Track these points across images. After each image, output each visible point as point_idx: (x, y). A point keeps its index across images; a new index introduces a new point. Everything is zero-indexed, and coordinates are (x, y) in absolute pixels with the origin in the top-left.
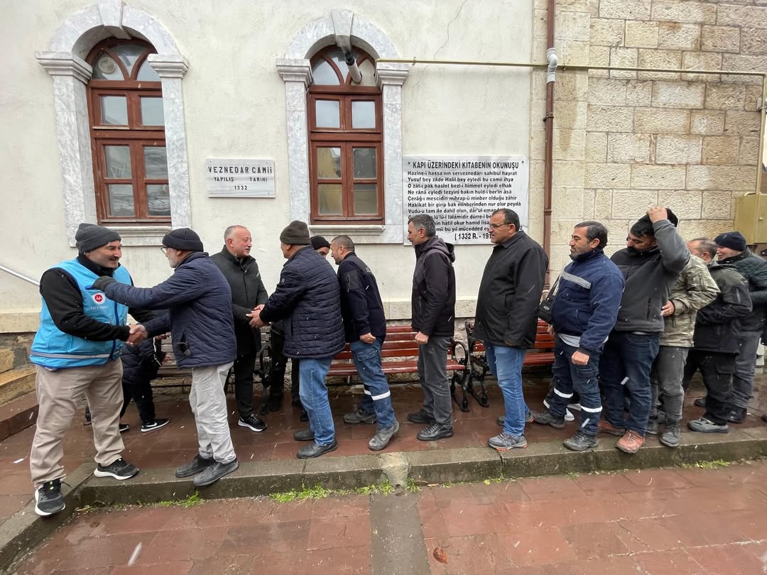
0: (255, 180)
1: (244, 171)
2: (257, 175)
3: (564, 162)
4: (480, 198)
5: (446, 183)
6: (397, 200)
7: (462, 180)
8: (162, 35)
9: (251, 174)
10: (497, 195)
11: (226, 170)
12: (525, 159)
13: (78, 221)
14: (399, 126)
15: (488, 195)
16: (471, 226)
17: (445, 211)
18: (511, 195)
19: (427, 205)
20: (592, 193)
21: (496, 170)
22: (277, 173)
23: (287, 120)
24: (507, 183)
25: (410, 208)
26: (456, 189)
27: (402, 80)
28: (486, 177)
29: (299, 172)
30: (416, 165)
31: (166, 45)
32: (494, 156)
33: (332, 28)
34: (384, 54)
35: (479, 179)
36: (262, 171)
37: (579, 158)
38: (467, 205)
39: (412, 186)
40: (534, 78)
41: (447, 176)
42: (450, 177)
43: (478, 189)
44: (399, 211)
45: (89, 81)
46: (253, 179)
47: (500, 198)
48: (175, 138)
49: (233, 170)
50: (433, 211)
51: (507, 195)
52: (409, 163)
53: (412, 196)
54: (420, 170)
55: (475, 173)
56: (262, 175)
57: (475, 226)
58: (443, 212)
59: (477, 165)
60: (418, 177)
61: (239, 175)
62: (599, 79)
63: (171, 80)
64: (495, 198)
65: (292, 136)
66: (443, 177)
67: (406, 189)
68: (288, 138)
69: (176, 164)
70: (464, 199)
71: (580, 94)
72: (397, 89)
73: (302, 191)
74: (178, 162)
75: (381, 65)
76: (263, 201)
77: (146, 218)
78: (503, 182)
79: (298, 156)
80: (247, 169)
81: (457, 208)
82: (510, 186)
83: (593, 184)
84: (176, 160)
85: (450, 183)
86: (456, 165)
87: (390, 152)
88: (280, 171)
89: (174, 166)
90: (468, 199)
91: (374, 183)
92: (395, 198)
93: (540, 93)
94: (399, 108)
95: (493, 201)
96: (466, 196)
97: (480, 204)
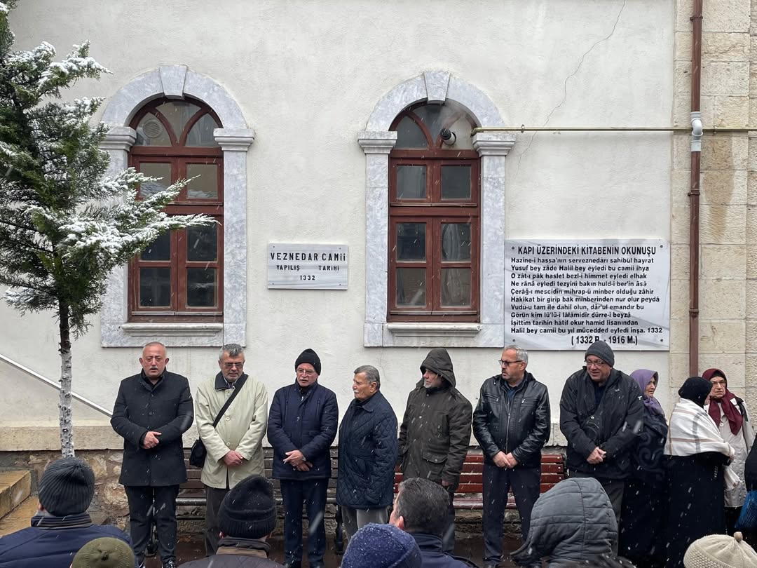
0: (324, 269)
1: (313, 258)
2: (327, 263)
3: (718, 247)
4: (605, 292)
5: (561, 272)
6: (497, 293)
7: (580, 269)
8: (229, 103)
9: (320, 262)
10: (628, 288)
11: (291, 257)
13: (115, 316)
14: (501, 204)
15: (616, 288)
16: (593, 327)
17: (559, 307)
18: (646, 288)
19: (536, 299)
21: (626, 256)
22: (351, 260)
23: (367, 198)
24: (640, 273)
25: (513, 303)
26: (573, 280)
27: (507, 151)
28: (612, 265)
29: (378, 259)
30: (523, 250)
31: (231, 115)
32: (623, 238)
33: (424, 91)
34: (485, 120)
35: (603, 268)
36: (333, 258)
37: (739, 241)
38: (588, 300)
39: (517, 276)
40: (675, 143)
41: (562, 264)
42: (566, 265)
43: (602, 280)
44: (499, 307)
45: (131, 147)
46: (322, 268)
47: (632, 292)
48: (235, 219)
49: (300, 257)
50: (543, 307)
51: (641, 288)
52: (513, 248)
53: (516, 288)
54: (527, 256)
55: (598, 261)
56: (333, 263)
57: (598, 327)
58: (556, 308)
59: (600, 251)
60: (524, 265)
61: (307, 263)
63: (235, 153)
64: (624, 292)
65: (371, 217)
66: (557, 265)
67: (509, 280)
68: (367, 219)
69: (233, 250)
70: (583, 292)
71: (737, 162)
72: (500, 160)
73: (381, 283)
74: (236, 247)
75: (481, 135)
76: (332, 293)
77: (185, 310)
78: (635, 272)
79: (378, 240)
80: (316, 256)
81: (574, 303)
82: (645, 277)
84: (234, 246)
85: (565, 272)
86: (574, 250)
87: (489, 235)
88: (354, 258)
89: (231, 252)
90: (589, 293)
91: (467, 267)
92: (494, 291)
94: (502, 182)
95: (621, 296)
96: (586, 288)
97: (605, 299)
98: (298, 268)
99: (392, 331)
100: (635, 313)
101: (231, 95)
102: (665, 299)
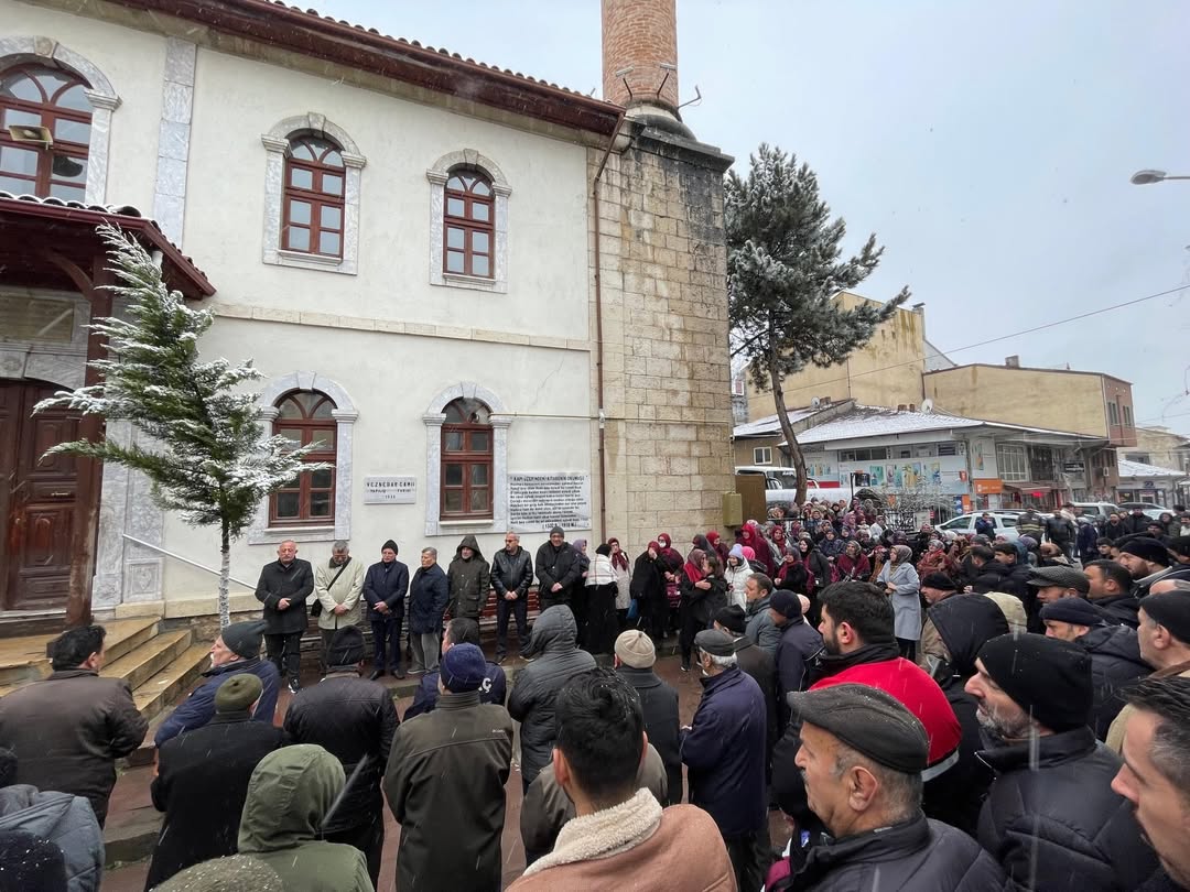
1: (394, 485)
2: (403, 488)
3: (613, 476)
4: (560, 500)
5: (537, 490)
6: (503, 502)
7: (547, 488)
8: (342, 395)
9: (398, 487)
10: (571, 498)
11: (380, 484)
12: (588, 473)
13: (260, 524)
14: (504, 454)
15: (565, 498)
16: (554, 519)
17: (536, 509)
18: (580, 497)
19: (524, 505)
20: (633, 494)
21: (570, 481)
22: (418, 485)
23: (428, 450)
24: (577, 490)
25: (512, 508)
26: (543, 494)
27: (508, 425)
28: (563, 486)
29: (434, 485)
30: (516, 479)
31: (344, 402)
32: (568, 472)
33: (462, 393)
34: (495, 409)
35: (558, 488)
36: (407, 485)
37: (623, 473)
38: (551, 504)
39: (514, 493)
40: (592, 424)
41: (537, 486)
42: (539, 486)
43: (558, 494)
44: (504, 510)
45: (275, 419)
46: (400, 491)
47: (573, 500)
48: (344, 463)
49: (386, 484)
50: (528, 509)
51: (577, 498)
52: (511, 478)
53: (513, 499)
54: (519, 482)
55: (556, 484)
56: (407, 487)
57: (556, 519)
58: (534, 510)
59: (556, 479)
60: (517, 487)
61: (390, 487)
62: (632, 423)
63: (345, 424)
64: (569, 500)
66: (535, 486)
67: (509, 495)
68: (428, 462)
69: (342, 481)
70: (549, 501)
71: (621, 434)
72: (504, 430)
73: (436, 499)
75: (494, 417)
76: (406, 505)
77: (309, 519)
78: (574, 489)
79: (434, 474)
80: (396, 484)
81: (544, 507)
82: (579, 492)
83: (633, 488)
85: (539, 490)
86: (543, 478)
87: (498, 470)
88: (420, 485)
89: (341, 483)
90: (552, 501)
91: (486, 489)
92: (501, 501)
93: (597, 433)
94: (505, 442)
95: (568, 502)
96: (550, 499)
97: (560, 504)
98: (384, 491)
99: (443, 526)
100: (574, 510)
101: (343, 389)
102: (589, 504)
